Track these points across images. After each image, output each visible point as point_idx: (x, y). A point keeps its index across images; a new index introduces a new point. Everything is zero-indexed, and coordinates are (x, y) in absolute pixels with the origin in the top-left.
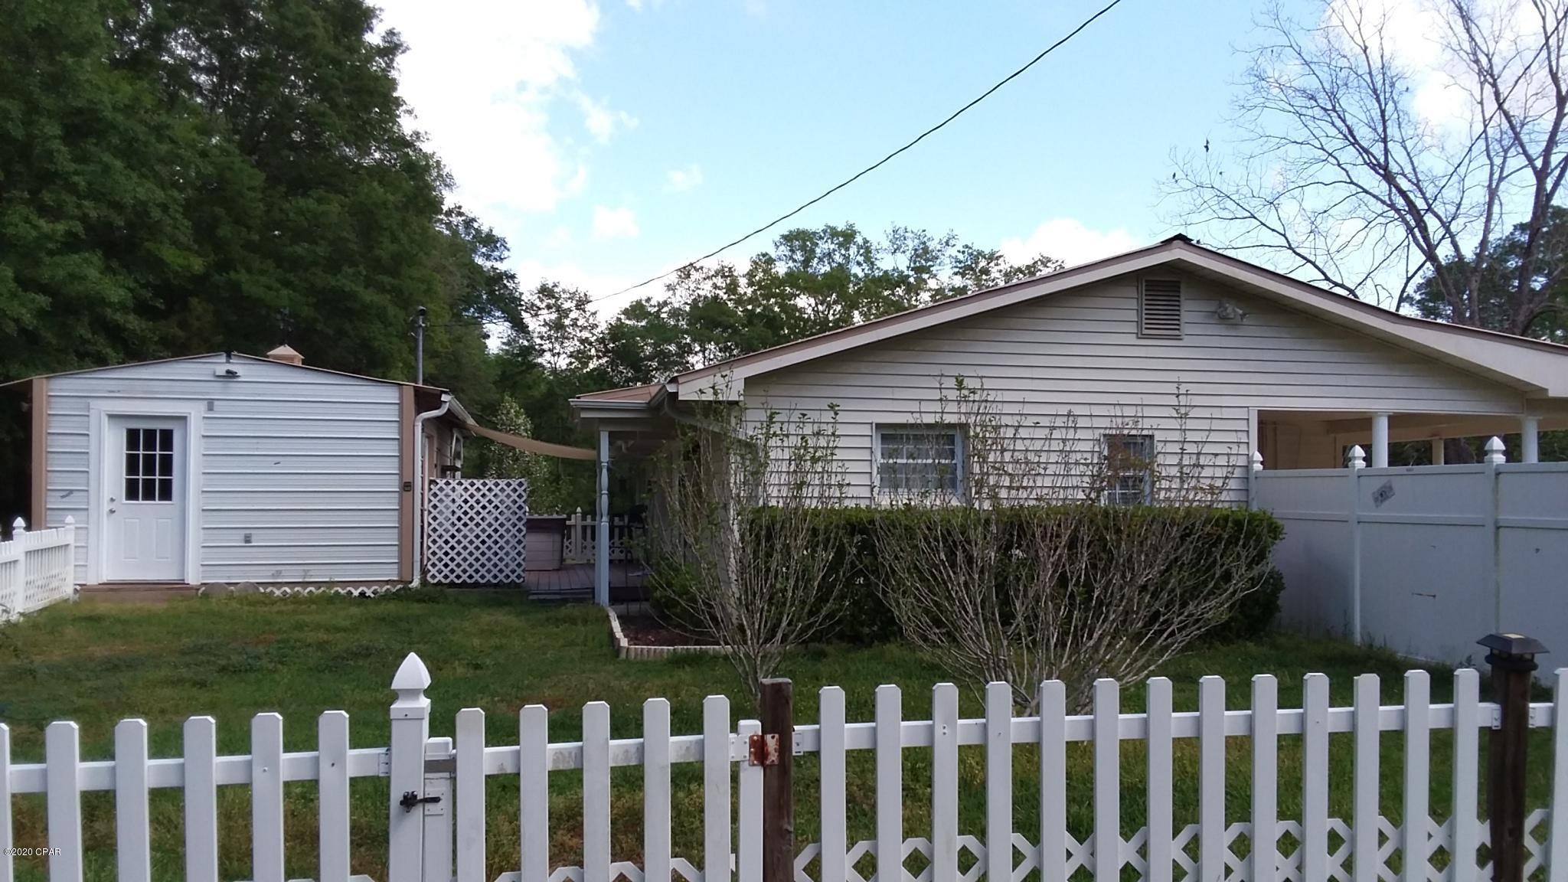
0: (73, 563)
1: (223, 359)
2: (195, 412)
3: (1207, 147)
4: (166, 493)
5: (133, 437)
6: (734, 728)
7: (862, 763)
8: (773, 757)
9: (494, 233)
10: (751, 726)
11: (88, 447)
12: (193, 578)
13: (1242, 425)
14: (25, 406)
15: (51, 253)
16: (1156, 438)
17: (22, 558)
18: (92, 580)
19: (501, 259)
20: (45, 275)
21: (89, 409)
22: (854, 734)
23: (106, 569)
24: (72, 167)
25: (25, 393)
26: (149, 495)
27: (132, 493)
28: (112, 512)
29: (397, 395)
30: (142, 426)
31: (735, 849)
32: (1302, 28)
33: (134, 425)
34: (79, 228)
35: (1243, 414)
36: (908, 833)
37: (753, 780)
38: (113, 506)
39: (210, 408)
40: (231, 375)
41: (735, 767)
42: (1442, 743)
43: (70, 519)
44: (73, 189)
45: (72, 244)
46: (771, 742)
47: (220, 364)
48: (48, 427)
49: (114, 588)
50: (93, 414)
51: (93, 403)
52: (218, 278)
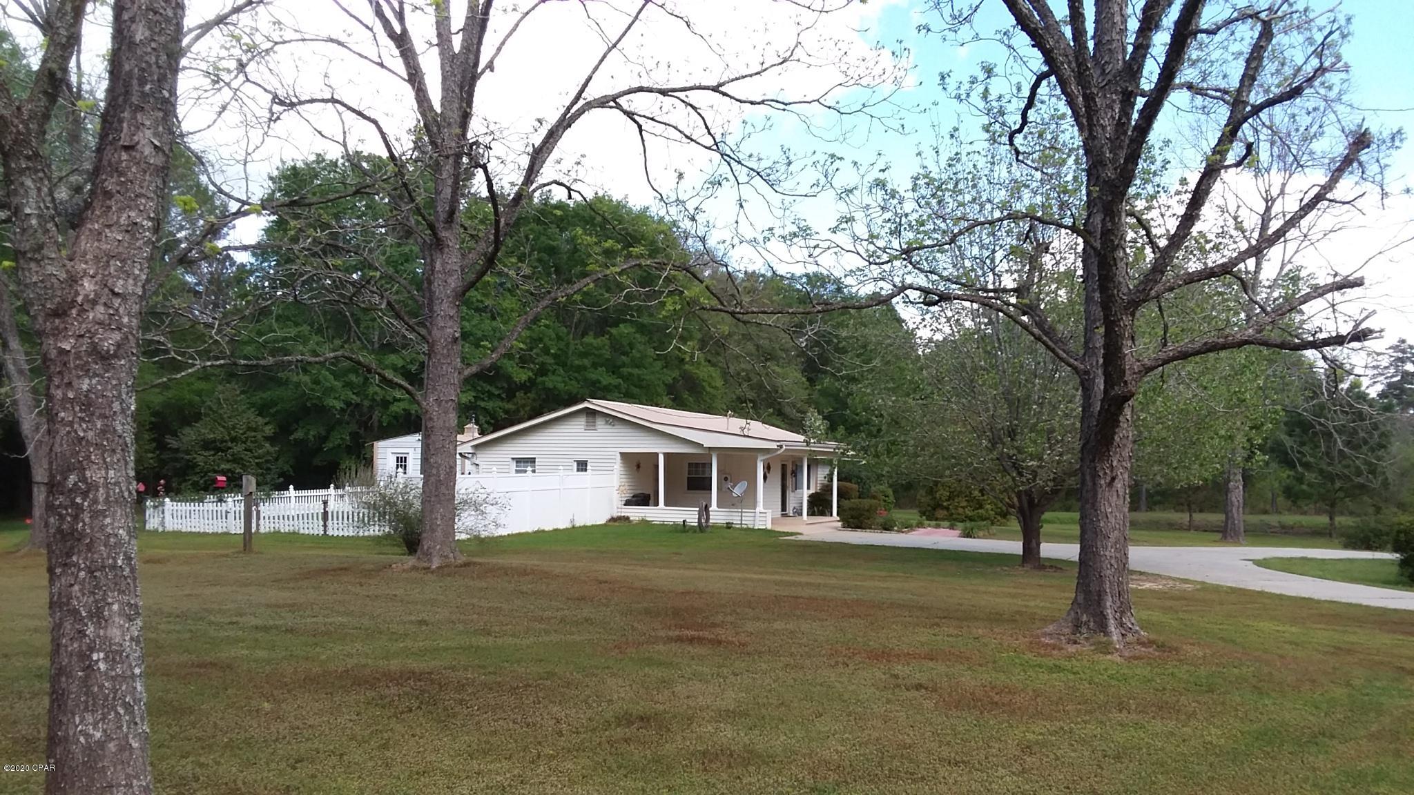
2: (411, 451)
5: (397, 458)
11: (386, 462)
13: (613, 457)
16: (589, 461)
33: (398, 455)
35: (615, 453)
48: (377, 456)
50: (388, 452)
51: (388, 449)
52: (540, 379)
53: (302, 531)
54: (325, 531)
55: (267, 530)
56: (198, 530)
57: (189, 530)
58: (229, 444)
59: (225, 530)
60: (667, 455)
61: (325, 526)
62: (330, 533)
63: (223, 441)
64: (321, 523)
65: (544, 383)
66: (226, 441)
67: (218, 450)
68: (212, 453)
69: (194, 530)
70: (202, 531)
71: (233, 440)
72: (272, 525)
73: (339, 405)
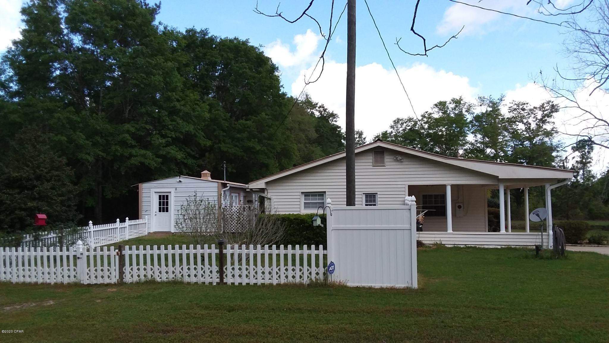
0: (147, 227)
1: (179, 178)
2: (173, 191)
3: (541, 73)
4: (167, 211)
5: (160, 196)
6: (115, 251)
7: (131, 256)
8: (119, 255)
9: (334, 113)
10: (117, 250)
11: (150, 200)
12: (173, 231)
13: (403, 189)
14: (138, 190)
15: (163, 147)
16: (378, 194)
17: (128, 226)
18: (152, 231)
19: (336, 121)
20: (161, 152)
21: (150, 191)
22: (129, 252)
23: (154, 229)
24: (170, 123)
25: (137, 188)
26: (164, 211)
27: (160, 211)
28: (156, 215)
29: (217, 185)
30: (162, 194)
31: (115, 266)
32: (590, 21)
33: (160, 194)
34: (170, 139)
35: (403, 186)
36: (137, 266)
37: (117, 257)
38: (156, 214)
39: (176, 190)
40: (180, 181)
41: (115, 256)
42: (210, 255)
43: (146, 217)
44: (169, 129)
45: (168, 145)
46: (119, 253)
47: (177, 179)
48: (142, 195)
49: (155, 233)
50: (151, 192)
51: (151, 189)
52: (216, 146)
53: (186, 279)
54: (222, 278)
55: (136, 279)
56: (34, 280)
57: (22, 279)
58: (35, 183)
59: (72, 279)
60: (452, 186)
61: (221, 272)
62: (229, 280)
63: (28, 179)
64: (215, 268)
65: (220, 148)
66: (31, 180)
67: (22, 188)
68: (17, 191)
69: (28, 280)
70: (40, 281)
71: (39, 178)
72: (142, 273)
73: (91, 159)
